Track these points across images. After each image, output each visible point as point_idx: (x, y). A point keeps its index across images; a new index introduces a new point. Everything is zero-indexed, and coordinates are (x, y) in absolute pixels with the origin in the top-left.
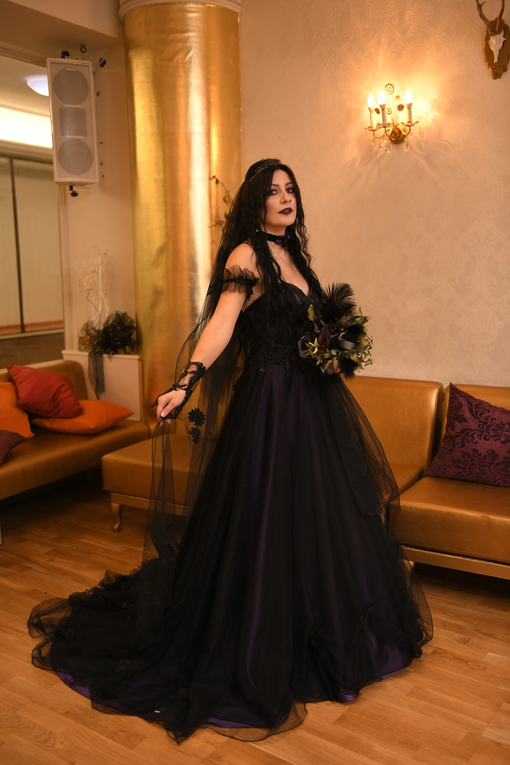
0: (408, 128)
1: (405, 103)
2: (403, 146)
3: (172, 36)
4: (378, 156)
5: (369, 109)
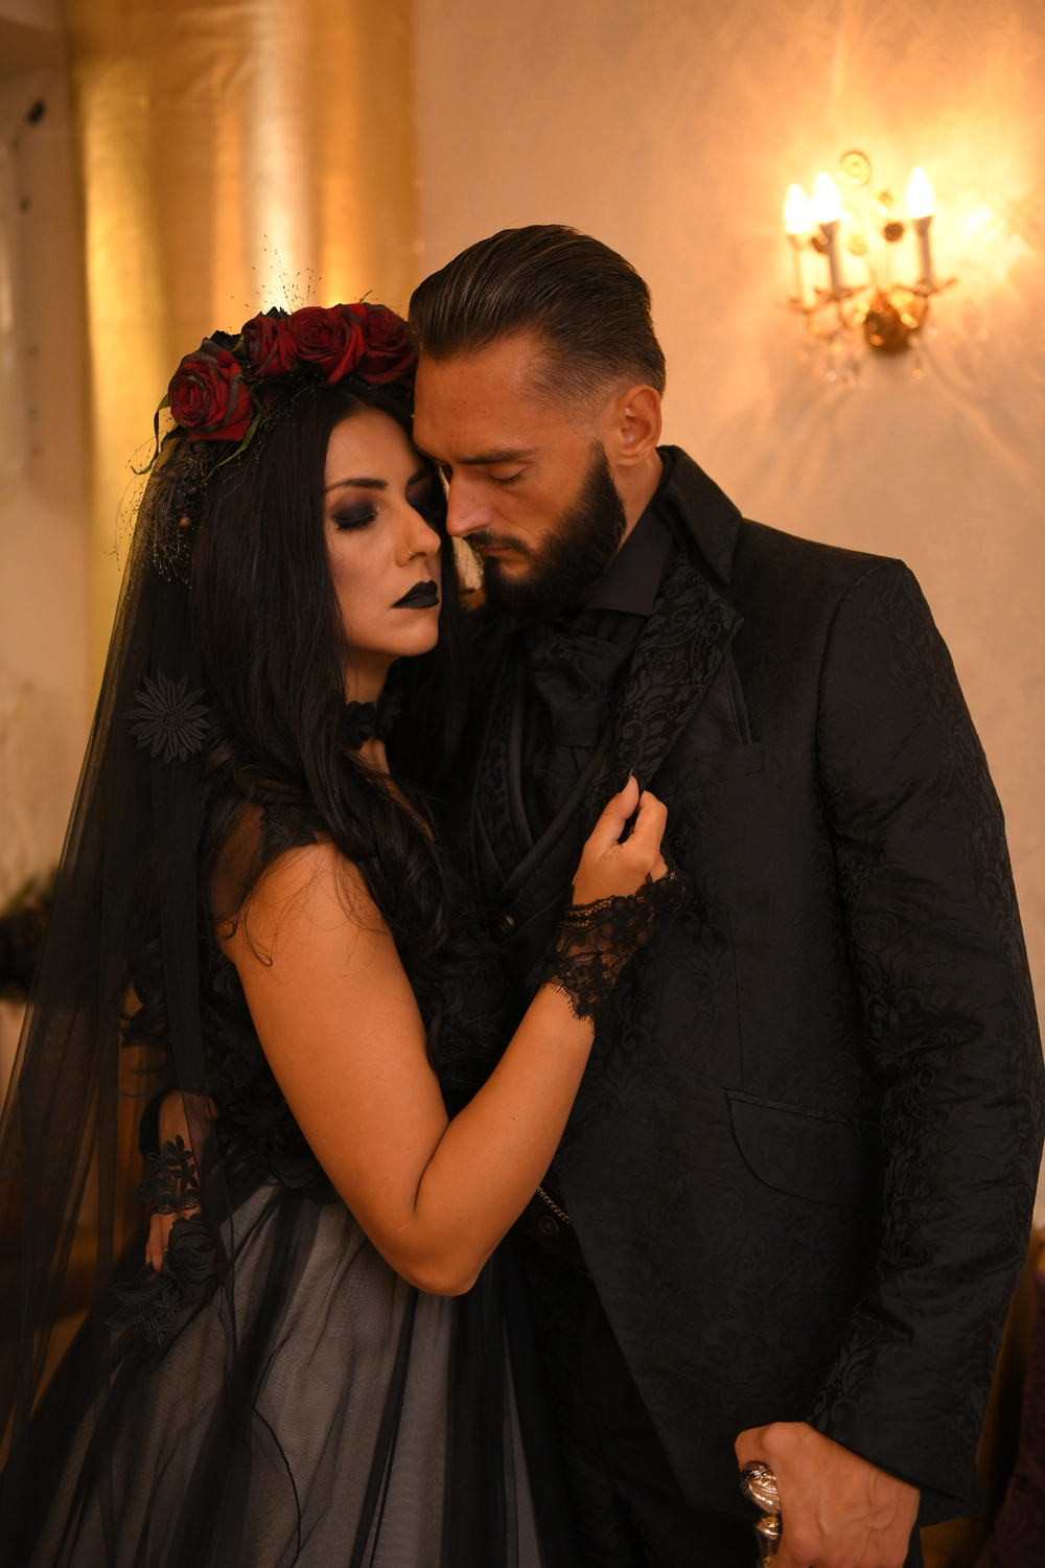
0: (920, 302)
1: (907, 215)
2: (906, 364)
4: (830, 397)
5: (791, 239)
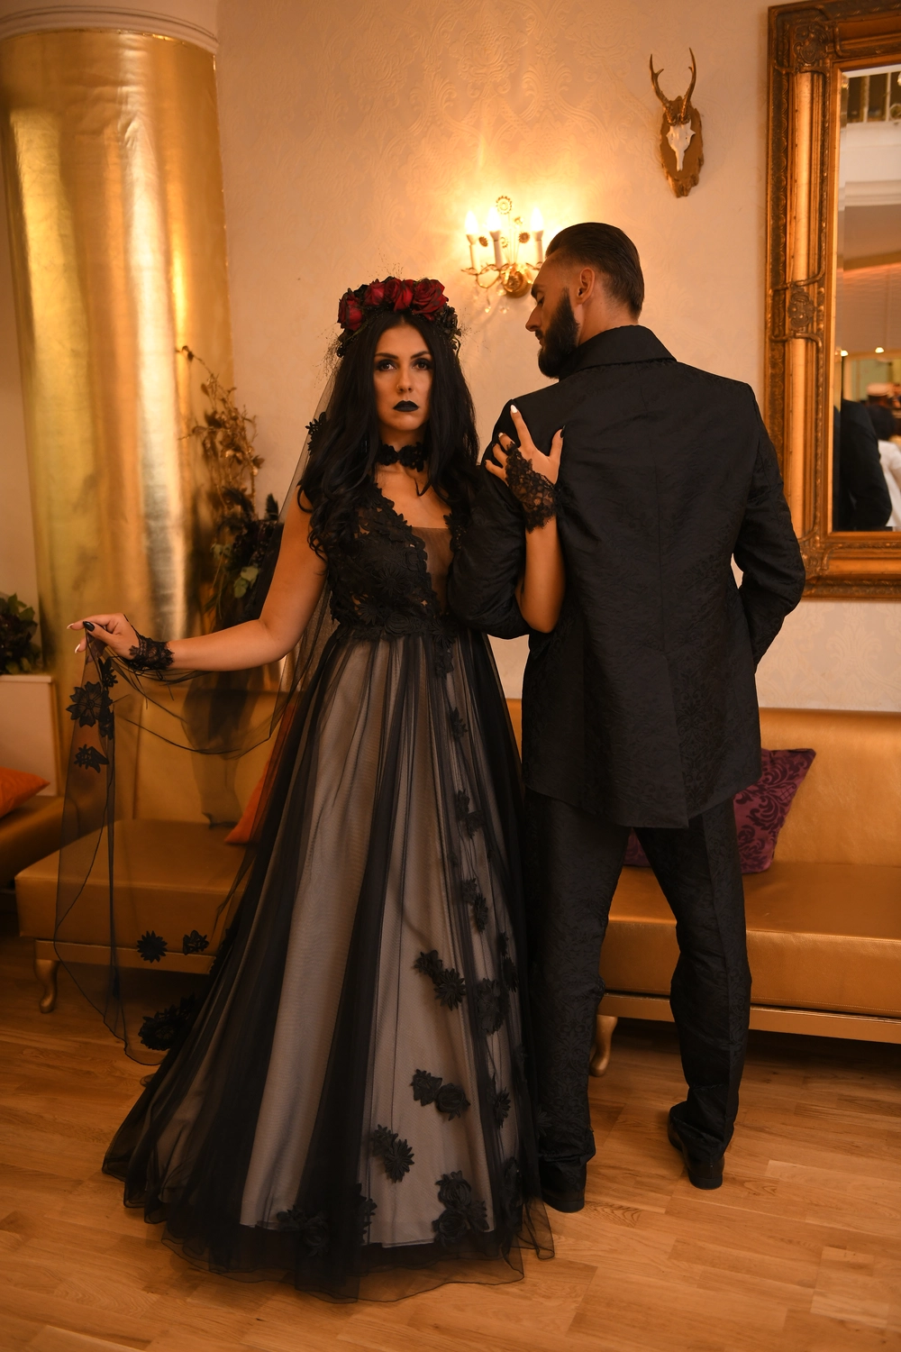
1: (530, 229)
2: (526, 302)
3: (97, 91)
5: (469, 238)
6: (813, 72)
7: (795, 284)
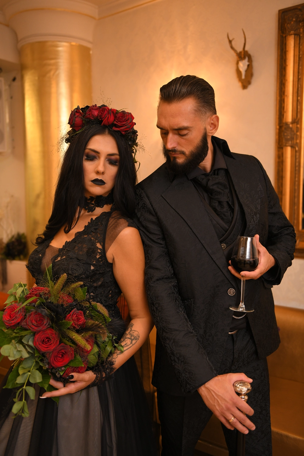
3: (45, 62)
6: (295, 34)
7: (287, 124)
